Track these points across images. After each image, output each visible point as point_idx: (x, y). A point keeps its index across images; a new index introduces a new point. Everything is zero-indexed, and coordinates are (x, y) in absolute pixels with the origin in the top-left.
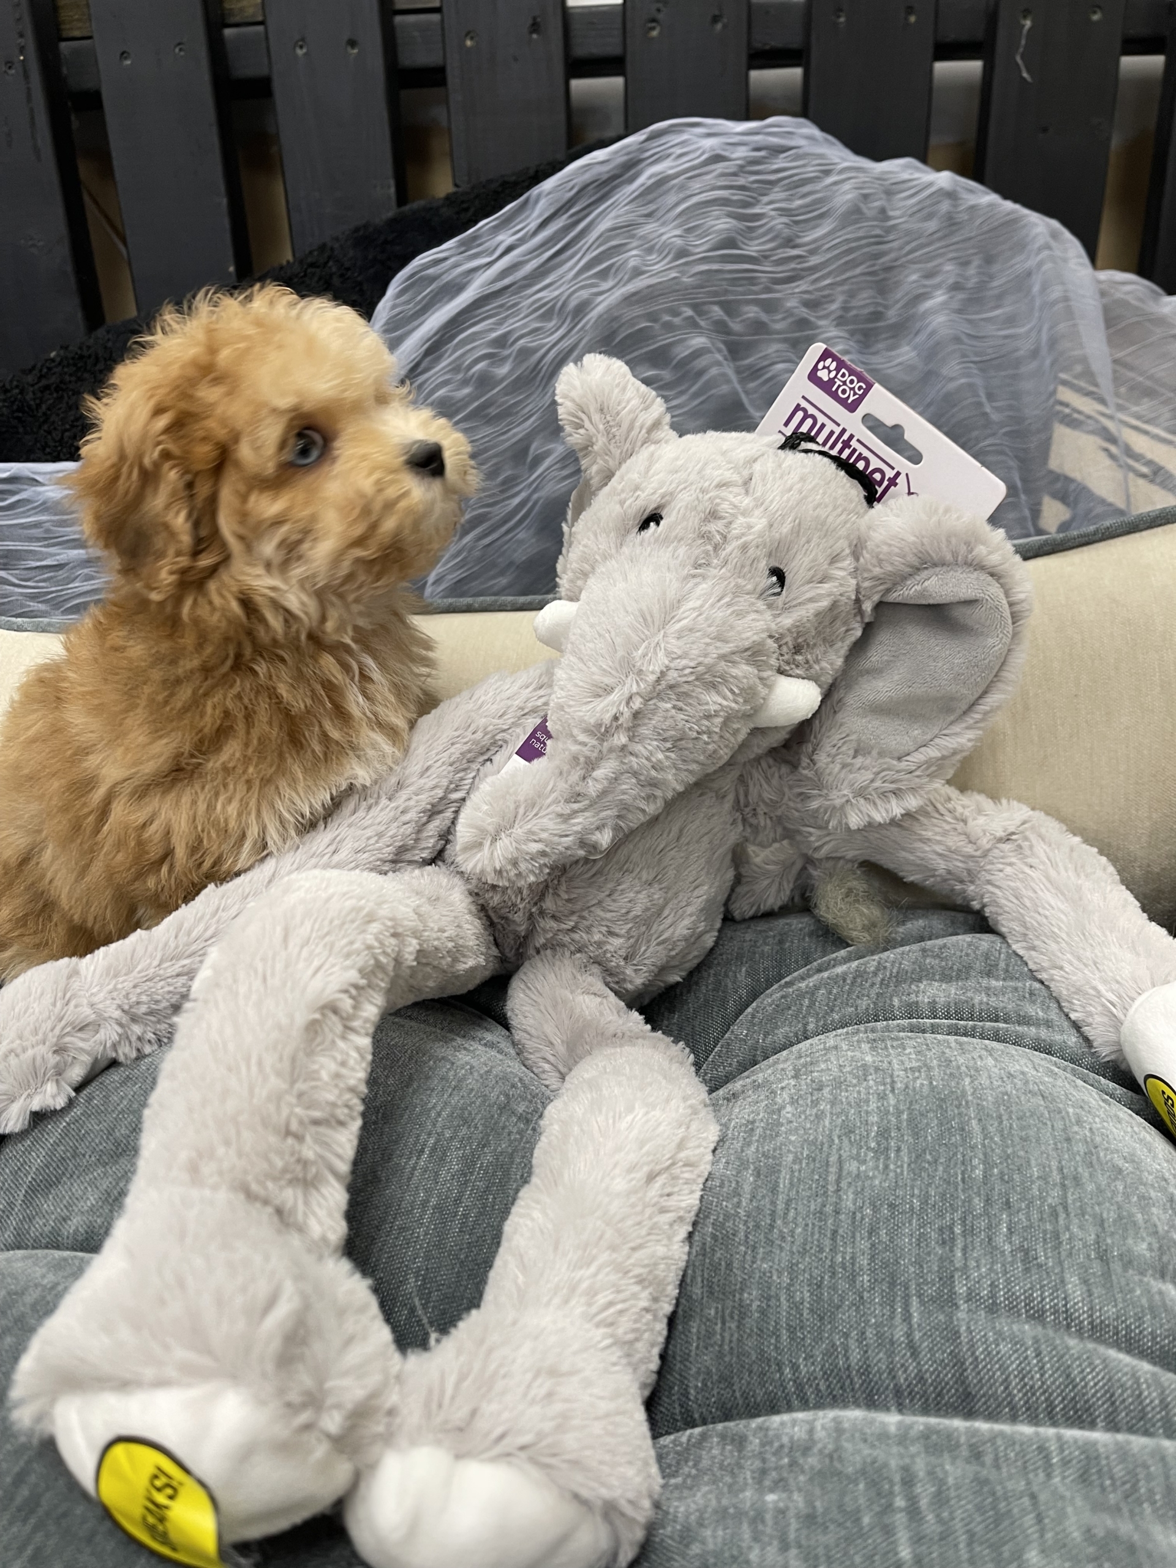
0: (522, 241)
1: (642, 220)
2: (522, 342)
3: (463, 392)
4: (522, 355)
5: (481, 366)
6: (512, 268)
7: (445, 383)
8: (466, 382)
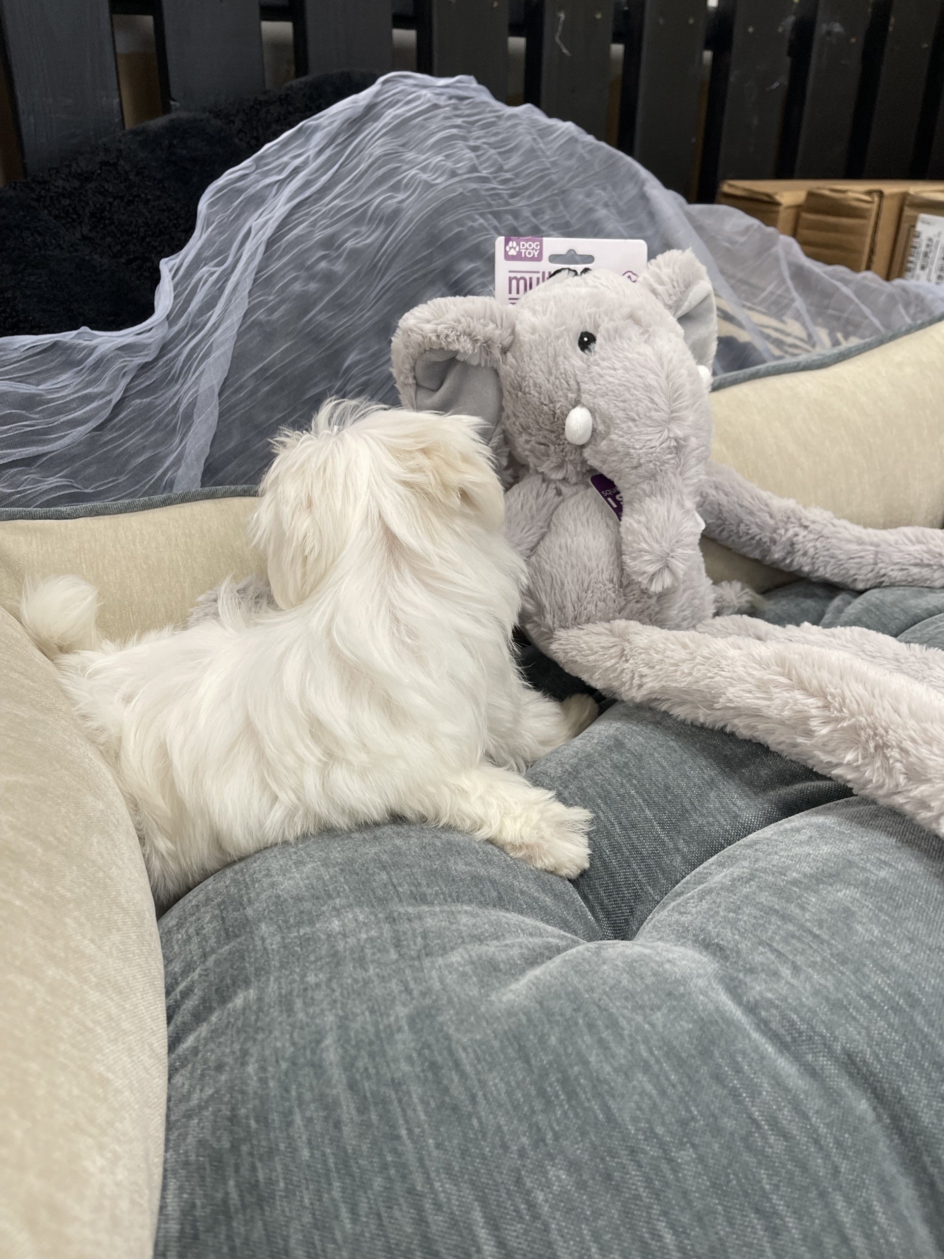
0: (305, 164)
1: (401, 149)
2: (350, 244)
3: (313, 286)
4: (354, 255)
5: (323, 264)
6: (307, 184)
7: (295, 279)
8: (312, 278)
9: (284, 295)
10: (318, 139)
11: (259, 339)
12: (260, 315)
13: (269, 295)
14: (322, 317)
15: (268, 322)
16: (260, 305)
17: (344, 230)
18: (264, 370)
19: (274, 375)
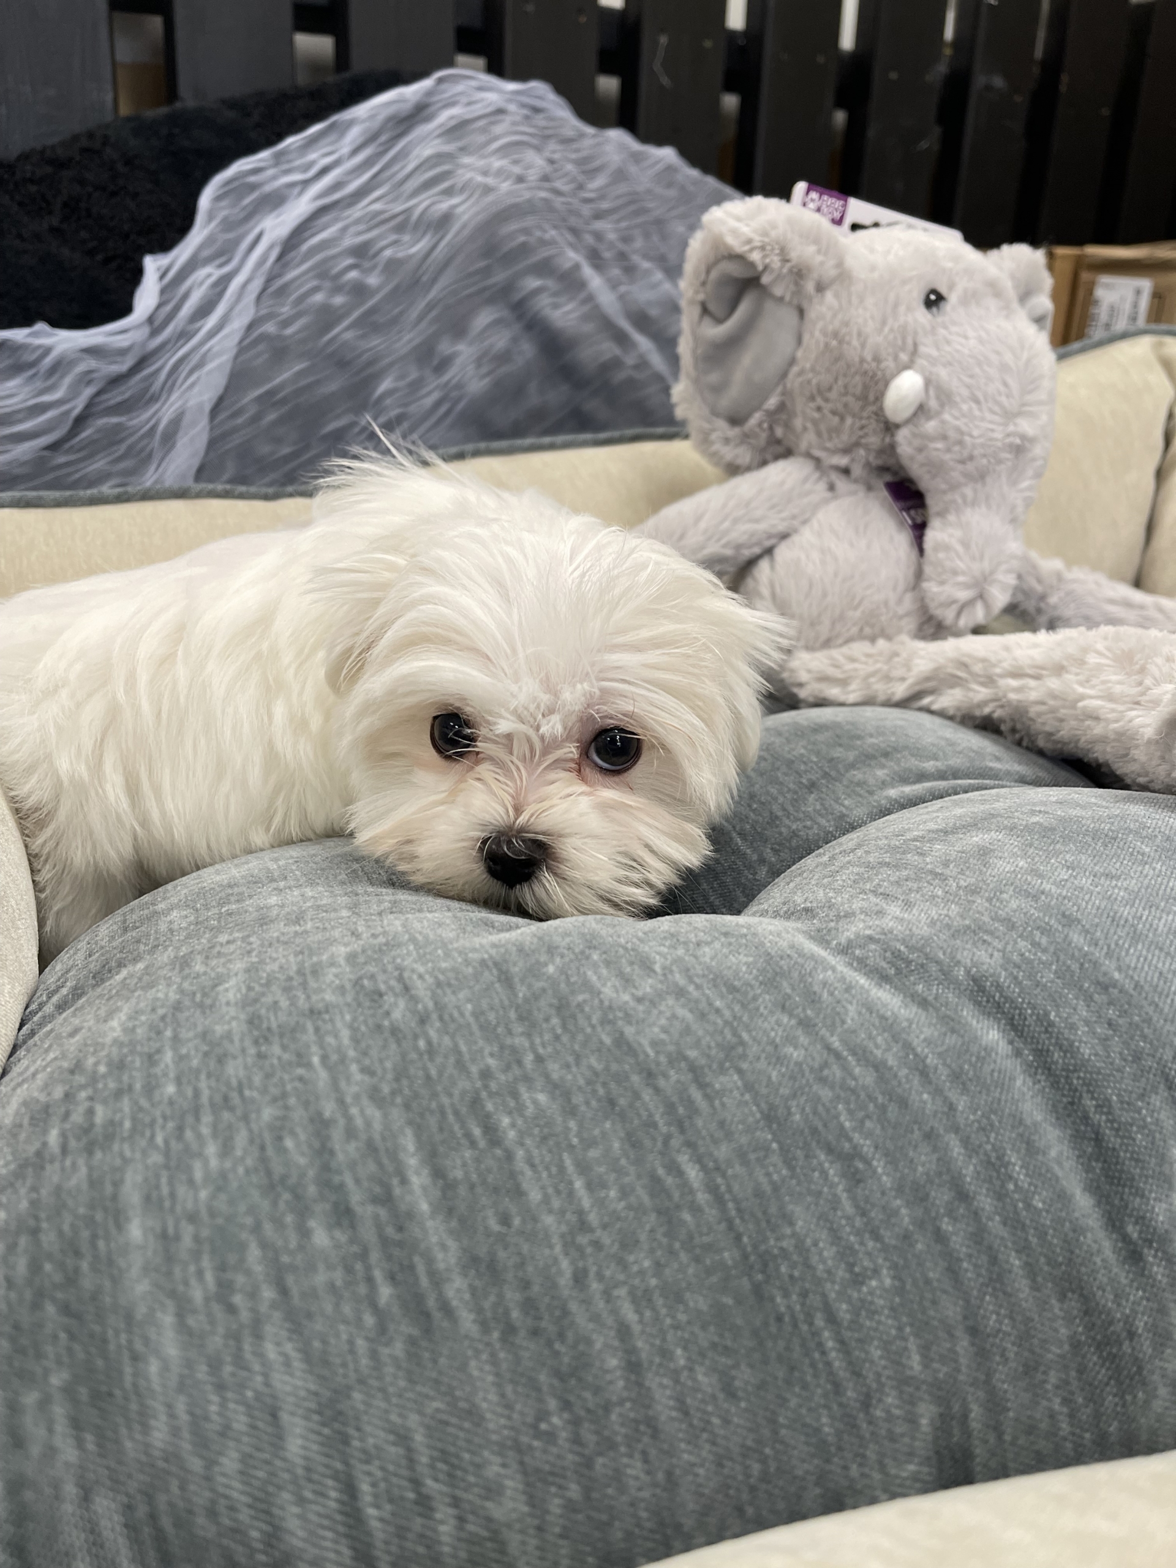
0: (336, 163)
1: (458, 153)
2: (388, 253)
3: (339, 300)
4: (392, 266)
5: (353, 274)
6: (337, 186)
7: (315, 290)
8: (337, 289)
9: (301, 307)
10: (354, 135)
11: (266, 356)
12: (270, 328)
13: (283, 305)
14: (348, 335)
15: (279, 337)
16: (269, 317)
17: (380, 237)
18: (270, 393)
19: (284, 401)
